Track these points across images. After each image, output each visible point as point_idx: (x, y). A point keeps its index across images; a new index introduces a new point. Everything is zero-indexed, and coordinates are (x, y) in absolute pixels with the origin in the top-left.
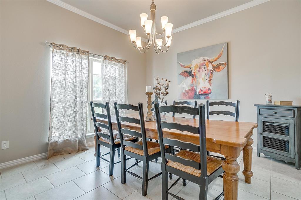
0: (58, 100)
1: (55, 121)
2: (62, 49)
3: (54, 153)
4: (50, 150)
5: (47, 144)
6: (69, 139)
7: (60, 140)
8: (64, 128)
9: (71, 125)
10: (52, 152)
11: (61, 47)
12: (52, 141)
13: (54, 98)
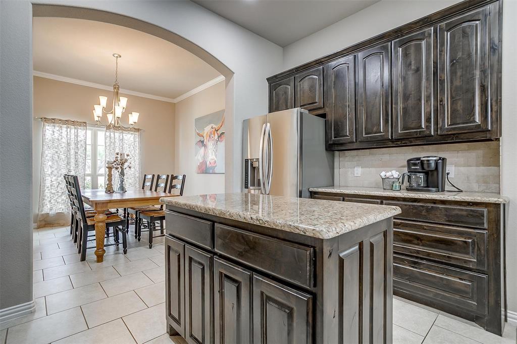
0: (50, 173)
1: (47, 193)
2: (54, 123)
3: (46, 224)
4: (40, 221)
5: (38, 215)
6: (62, 212)
7: (52, 212)
8: (56, 201)
9: (65, 198)
10: (43, 223)
11: (53, 121)
12: (43, 213)
13: (46, 170)
